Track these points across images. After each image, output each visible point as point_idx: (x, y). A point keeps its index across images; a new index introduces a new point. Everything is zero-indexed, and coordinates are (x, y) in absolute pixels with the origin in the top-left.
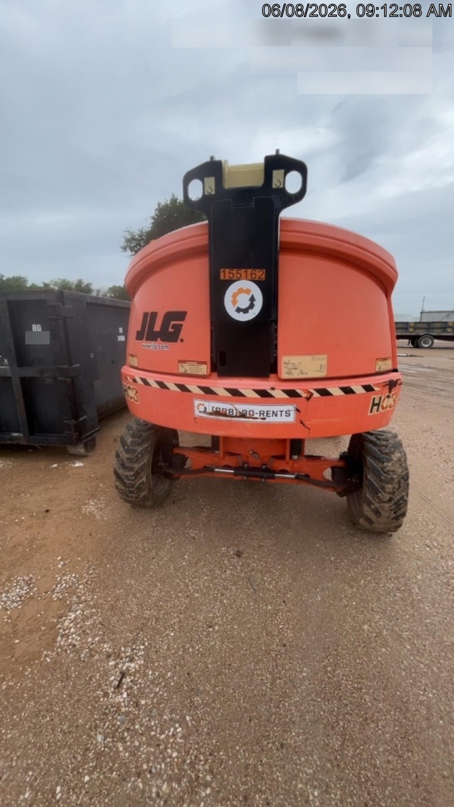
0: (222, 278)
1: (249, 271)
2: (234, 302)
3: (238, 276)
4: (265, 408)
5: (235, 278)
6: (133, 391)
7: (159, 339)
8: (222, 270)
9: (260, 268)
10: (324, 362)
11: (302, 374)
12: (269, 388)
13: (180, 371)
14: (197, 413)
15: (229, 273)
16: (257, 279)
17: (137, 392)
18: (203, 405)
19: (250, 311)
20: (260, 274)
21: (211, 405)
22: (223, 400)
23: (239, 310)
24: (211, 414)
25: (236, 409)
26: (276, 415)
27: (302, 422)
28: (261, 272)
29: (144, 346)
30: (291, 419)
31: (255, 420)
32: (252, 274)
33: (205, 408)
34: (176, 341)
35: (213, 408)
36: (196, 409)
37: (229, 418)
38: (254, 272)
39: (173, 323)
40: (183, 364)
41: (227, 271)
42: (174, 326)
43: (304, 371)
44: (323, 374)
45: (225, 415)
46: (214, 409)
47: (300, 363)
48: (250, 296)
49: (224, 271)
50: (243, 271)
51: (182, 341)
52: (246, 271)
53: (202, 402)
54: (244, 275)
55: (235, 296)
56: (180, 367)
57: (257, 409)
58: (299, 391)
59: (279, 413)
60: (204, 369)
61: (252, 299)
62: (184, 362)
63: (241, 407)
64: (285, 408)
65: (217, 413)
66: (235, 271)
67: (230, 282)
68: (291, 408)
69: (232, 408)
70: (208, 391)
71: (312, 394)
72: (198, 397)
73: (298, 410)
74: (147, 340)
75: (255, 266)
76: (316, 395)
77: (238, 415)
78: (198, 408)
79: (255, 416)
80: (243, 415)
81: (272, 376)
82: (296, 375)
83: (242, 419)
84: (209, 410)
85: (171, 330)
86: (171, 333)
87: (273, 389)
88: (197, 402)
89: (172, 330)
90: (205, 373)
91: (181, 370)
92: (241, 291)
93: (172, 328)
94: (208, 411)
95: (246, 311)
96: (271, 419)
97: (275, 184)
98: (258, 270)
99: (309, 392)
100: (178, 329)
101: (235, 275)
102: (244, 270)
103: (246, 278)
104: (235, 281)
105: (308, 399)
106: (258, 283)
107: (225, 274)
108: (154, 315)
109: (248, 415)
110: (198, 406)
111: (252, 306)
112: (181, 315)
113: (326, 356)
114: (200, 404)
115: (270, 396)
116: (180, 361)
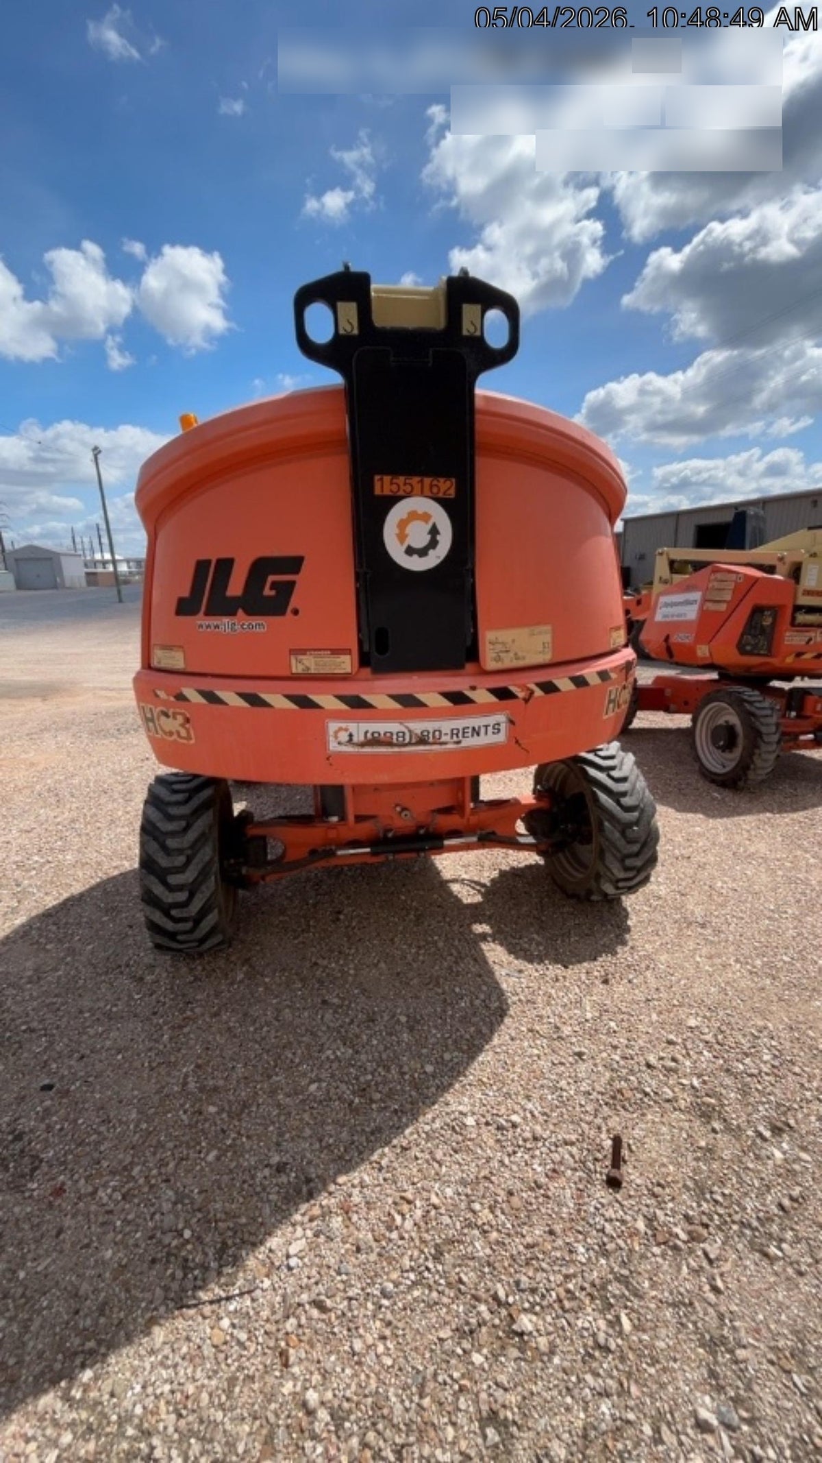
0: (377, 491)
1: (427, 481)
2: (402, 537)
3: (408, 488)
4: (459, 724)
5: (401, 493)
6: (175, 718)
7: (240, 612)
8: (377, 477)
9: (447, 475)
10: (548, 638)
11: (517, 659)
12: (467, 686)
13: (294, 671)
14: (333, 746)
15: (392, 483)
16: (440, 495)
17: (187, 720)
18: (346, 730)
19: (431, 552)
20: (447, 487)
21: (360, 729)
22: (387, 716)
23: (410, 551)
24: (362, 745)
25: (410, 731)
26: (478, 734)
27: (517, 742)
28: (448, 483)
29: (201, 626)
30: (501, 738)
31: (444, 747)
32: (431, 486)
33: (351, 735)
34: (283, 613)
35: (366, 733)
36: (331, 739)
37: (396, 749)
38: (435, 482)
39: (271, 578)
40: (300, 657)
41: (387, 479)
42: (274, 585)
43: (520, 654)
44: (546, 657)
45: (390, 744)
46: (369, 735)
47: (513, 641)
48: (429, 526)
49: (381, 479)
50: (415, 480)
51: (296, 612)
52: (422, 481)
53: (344, 725)
54: (417, 487)
55: (402, 525)
56: (293, 662)
57: (446, 726)
58: (513, 689)
59: (483, 730)
60: (346, 664)
61: (434, 531)
62: (303, 652)
63: (418, 727)
64: (491, 720)
65: (374, 741)
66: (402, 479)
67: (393, 500)
68: (501, 718)
69: (403, 729)
70: (357, 703)
71: (532, 692)
72: (337, 716)
73: (512, 722)
74: (207, 614)
75: (436, 473)
76: (538, 692)
77: (414, 741)
78: (336, 737)
79: (444, 739)
80: (422, 741)
81: (469, 667)
82: (508, 662)
83: (421, 748)
84: (359, 737)
85: (268, 592)
86: (269, 597)
87: (473, 688)
88: (333, 726)
89: (273, 593)
90: (349, 670)
91: (297, 668)
92: (413, 516)
93: (271, 589)
94: (355, 739)
95: (423, 552)
96: (470, 742)
97: (467, 328)
98: (442, 480)
99: (528, 689)
100: (286, 590)
101: (402, 487)
102: (417, 479)
103: (422, 494)
104: (401, 498)
105: (526, 700)
106: (444, 502)
107: (383, 485)
108: (225, 566)
109: (431, 740)
110: (336, 733)
111: (433, 544)
112: (294, 564)
113: (548, 628)
114: (340, 729)
115: (468, 701)
116: (293, 652)
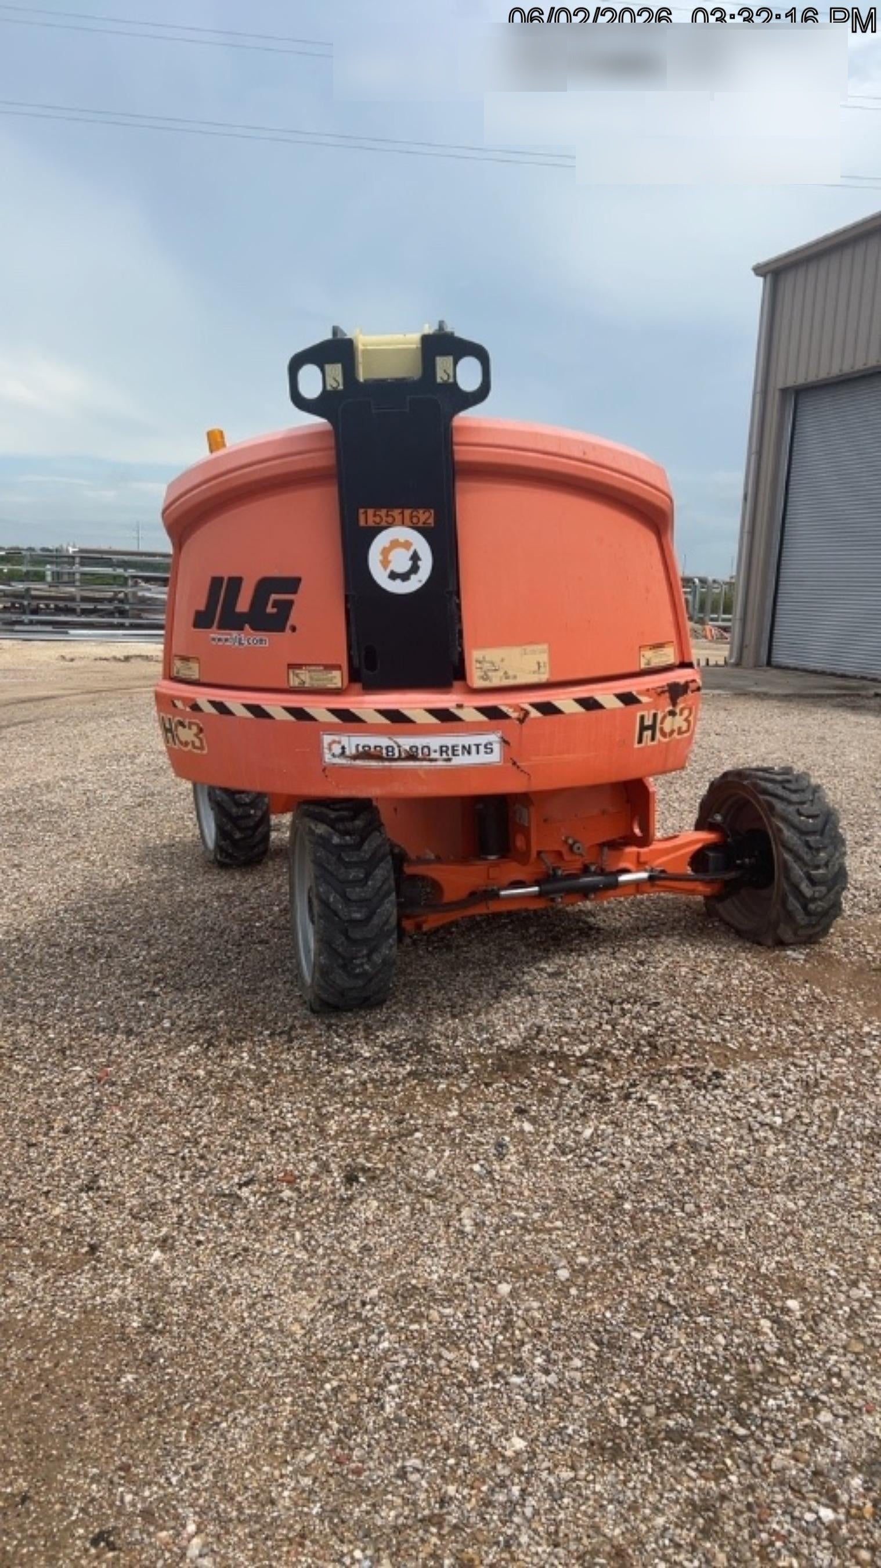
0: (362, 523)
1: (407, 512)
2: (385, 563)
3: (390, 520)
5: (384, 524)
6: (190, 728)
7: (247, 626)
8: (361, 511)
9: (426, 507)
10: (544, 658)
11: (507, 678)
12: (454, 704)
13: (292, 684)
14: (328, 757)
15: (375, 515)
16: (420, 524)
17: (201, 731)
18: (339, 742)
19: (413, 577)
20: (426, 517)
21: (353, 742)
22: (375, 730)
23: (393, 576)
24: (355, 757)
25: (399, 746)
26: (469, 753)
27: (514, 763)
28: (427, 514)
29: (214, 639)
30: (495, 757)
31: (433, 764)
32: (411, 518)
33: (343, 748)
34: (283, 630)
35: (357, 746)
36: (326, 751)
37: (387, 764)
38: (415, 513)
39: (274, 597)
40: (298, 671)
41: (370, 512)
42: (276, 603)
43: (511, 673)
44: (543, 677)
45: (379, 757)
46: (360, 749)
47: (502, 660)
48: (411, 553)
49: (366, 513)
50: (396, 513)
52: (402, 513)
53: (336, 738)
54: (398, 518)
55: (385, 552)
56: (291, 675)
57: (435, 742)
58: (504, 709)
59: (474, 749)
60: (336, 679)
61: (415, 558)
62: (299, 666)
63: (406, 742)
64: (482, 739)
65: (366, 754)
66: (383, 512)
67: (377, 530)
68: (494, 738)
69: (391, 743)
70: (347, 717)
71: (527, 713)
72: (330, 728)
73: (505, 742)
74: (220, 627)
75: (416, 505)
76: (534, 713)
77: (403, 755)
78: (330, 749)
79: (433, 755)
80: (412, 756)
81: (457, 684)
82: (496, 681)
83: (411, 763)
84: (351, 750)
85: (270, 610)
86: (272, 615)
87: (460, 706)
88: (327, 739)
89: (275, 610)
90: (339, 685)
91: (294, 682)
92: (395, 544)
93: (273, 607)
94: (348, 752)
95: (405, 577)
96: (461, 760)
97: (441, 376)
98: (421, 511)
99: (522, 709)
100: (285, 607)
101: (384, 518)
102: (399, 511)
103: (403, 524)
104: (385, 528)
105: (521, 721)
106: (423, 531)
107: (367, 518)
108: (236, 583)
109: (420, 755)
110: (330, 745)
111: (415, 569)
112: (292, 584)
113: (545, 647)
114: (334, 742)
115: (457, 719)
116: (291, 666)
